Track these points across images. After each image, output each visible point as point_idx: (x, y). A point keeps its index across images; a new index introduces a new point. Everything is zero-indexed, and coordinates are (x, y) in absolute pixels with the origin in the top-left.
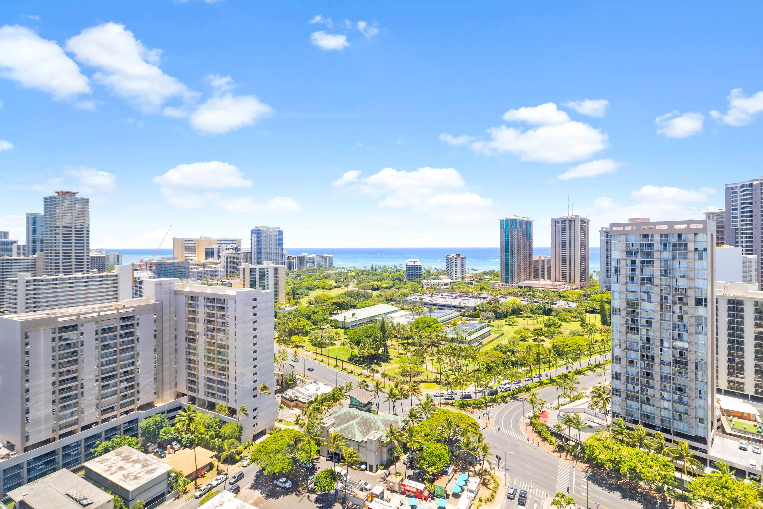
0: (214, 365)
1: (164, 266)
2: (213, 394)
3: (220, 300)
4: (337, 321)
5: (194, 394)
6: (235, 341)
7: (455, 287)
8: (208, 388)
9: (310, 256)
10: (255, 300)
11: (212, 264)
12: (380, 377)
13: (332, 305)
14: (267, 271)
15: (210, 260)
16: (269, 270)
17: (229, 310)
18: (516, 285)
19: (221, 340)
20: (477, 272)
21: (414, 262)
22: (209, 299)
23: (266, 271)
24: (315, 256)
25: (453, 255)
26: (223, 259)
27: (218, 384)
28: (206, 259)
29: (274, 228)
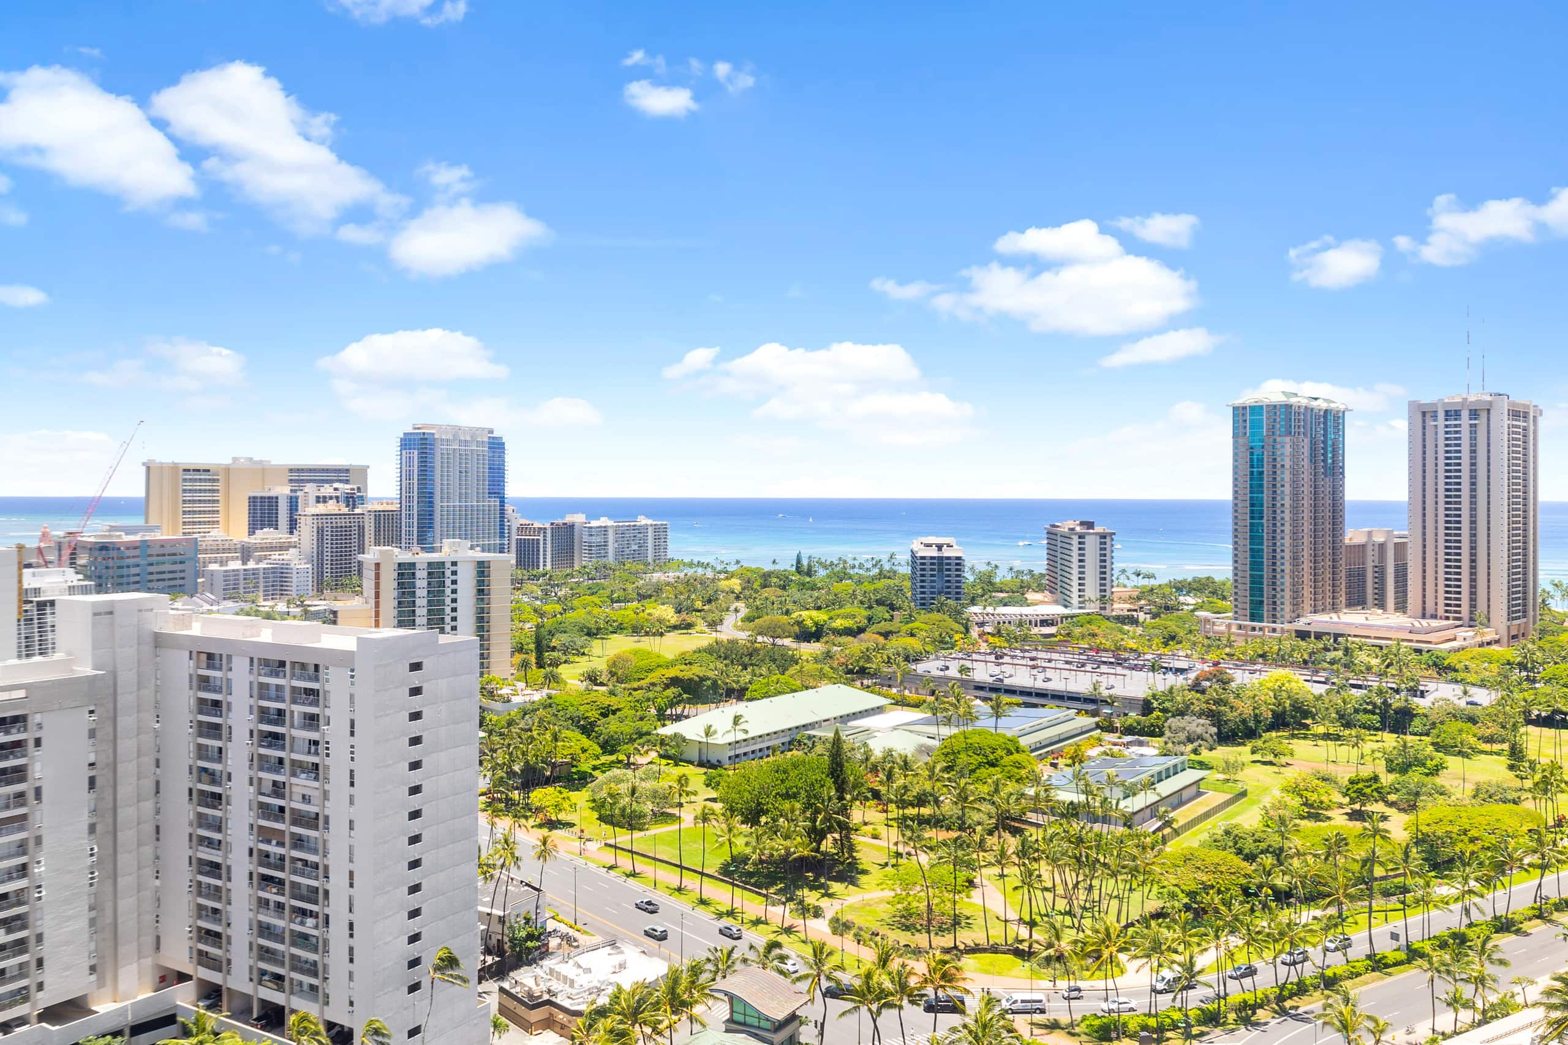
0: (281, 882)
1: (112, 553)
2: (278, 978)
3: (303, 666)
4: (684, 740)
5: (215, 977)
6: (351, 803)
7: (1077, 631)
8: (261, 958)
9: (594, 523)
10: (416, 667)
11: (272, 548)
12: (828, 931)
13: (667, 687)
14: (454, 573)
15: (266, 535)
16: (459, 568)
17: (333, 699)
18: (1286, 626)
19: (306, 799)
20: (1153, 582)
21: (940, 547)
22: (266, 663)
23: (448, 573)
24: (610, 523)
25: (1070, 524)
26: (306, 534)
27: (294, 944)
28: (252, 532)
29: (474, 432)
